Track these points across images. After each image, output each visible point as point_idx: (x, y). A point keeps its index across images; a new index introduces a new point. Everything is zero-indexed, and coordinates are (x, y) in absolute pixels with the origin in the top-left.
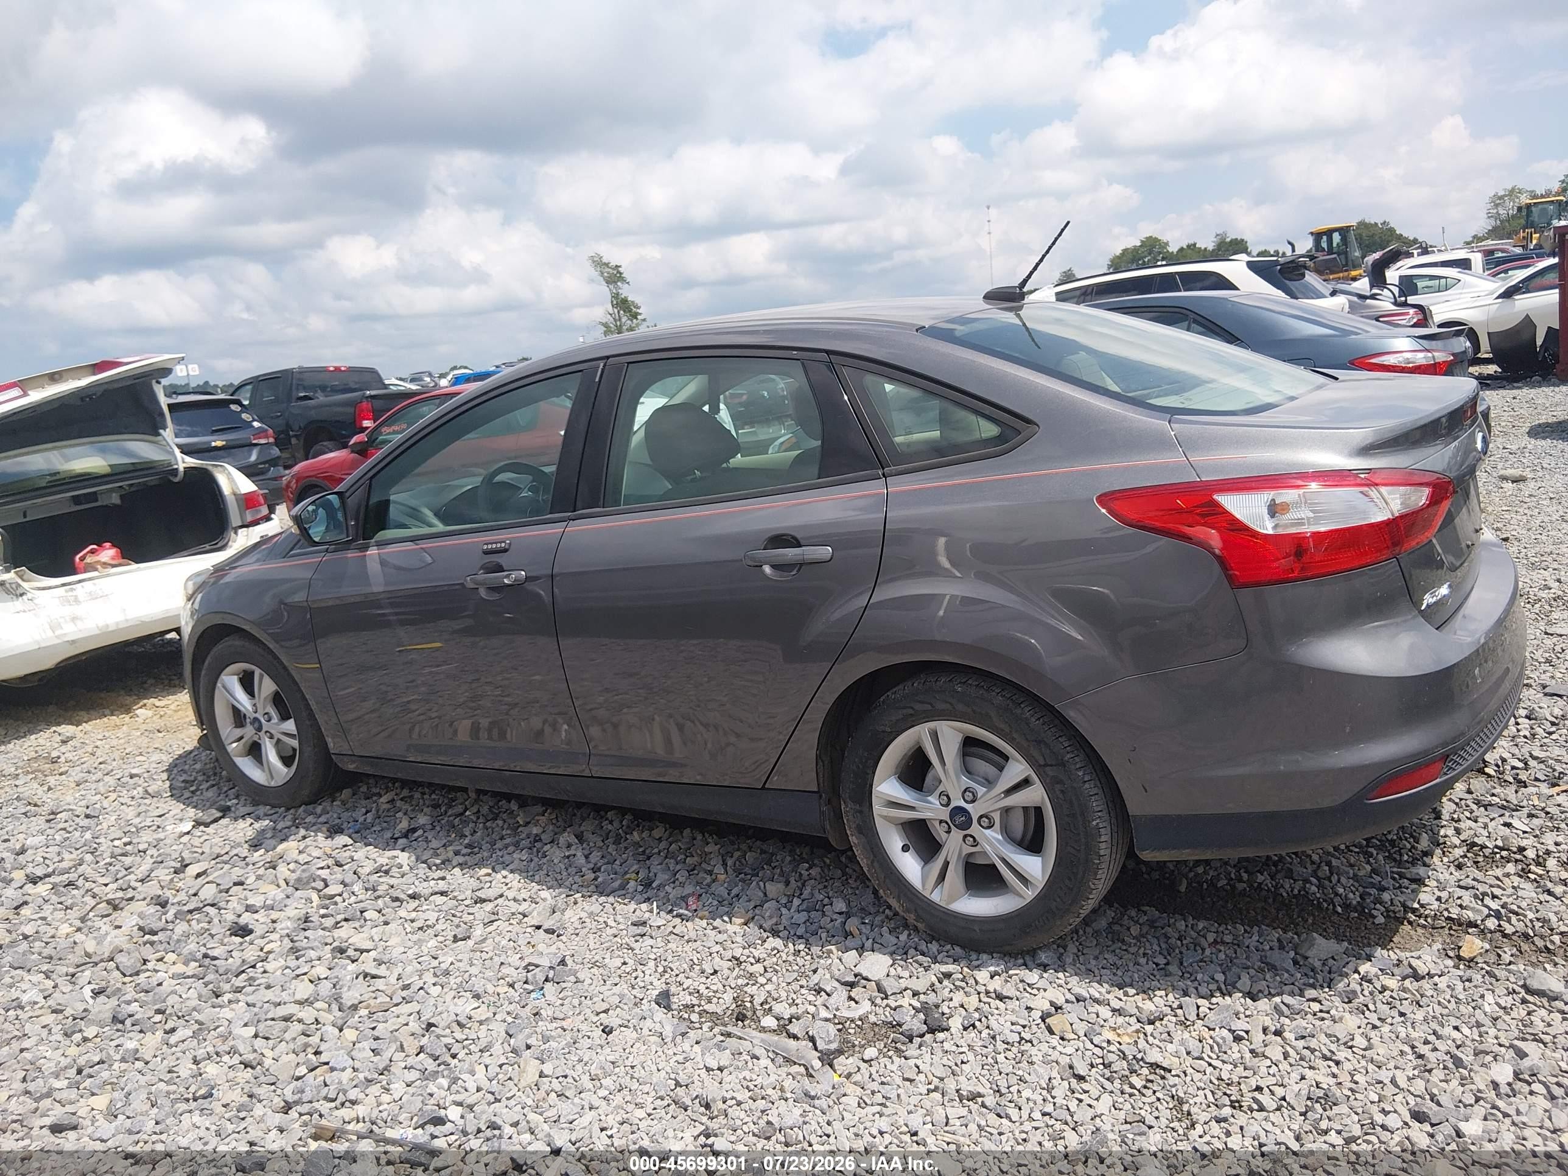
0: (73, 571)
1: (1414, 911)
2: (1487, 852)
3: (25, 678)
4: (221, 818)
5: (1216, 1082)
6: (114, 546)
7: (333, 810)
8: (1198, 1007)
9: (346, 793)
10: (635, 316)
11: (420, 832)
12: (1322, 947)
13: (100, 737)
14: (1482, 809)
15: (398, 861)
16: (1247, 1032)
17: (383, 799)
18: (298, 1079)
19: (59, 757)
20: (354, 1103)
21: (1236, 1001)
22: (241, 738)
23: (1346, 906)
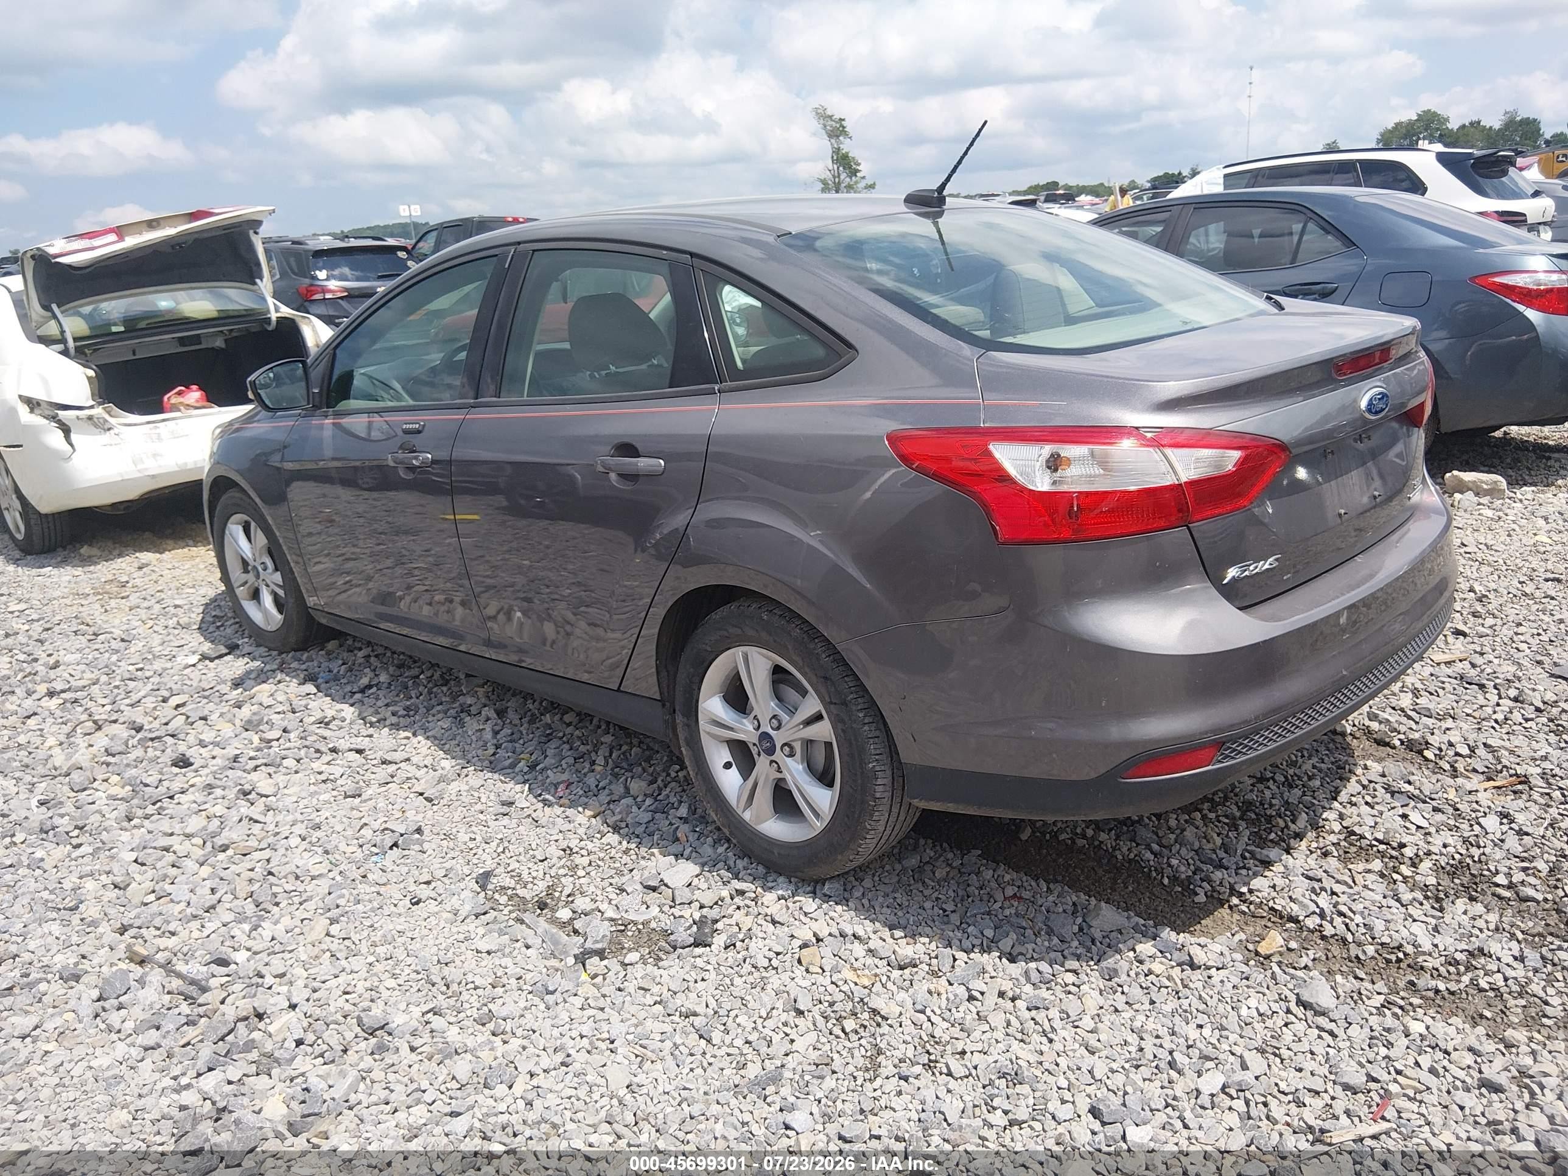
0: (161, 410)
1: (1240, 895)
2: (1364, 842)
3: (114, 505)
4: (226, 654)
5: (926, 1039)
6: (201, 389)
7: (316, 659)
8: (955, 960)
9: (331, 645)
10: (854, 172)
11: (374, 689)
12: (1108, 916)
13: (170, 566)
14: (1389, 795)
15: (343, 714)
16: (982, 993)
17: (360, 654)
18: (146, 904)
19: (127, 582)
20: (173, 934)
21: (989, 960)
22: (246, 583)
23: (1174, 879)
